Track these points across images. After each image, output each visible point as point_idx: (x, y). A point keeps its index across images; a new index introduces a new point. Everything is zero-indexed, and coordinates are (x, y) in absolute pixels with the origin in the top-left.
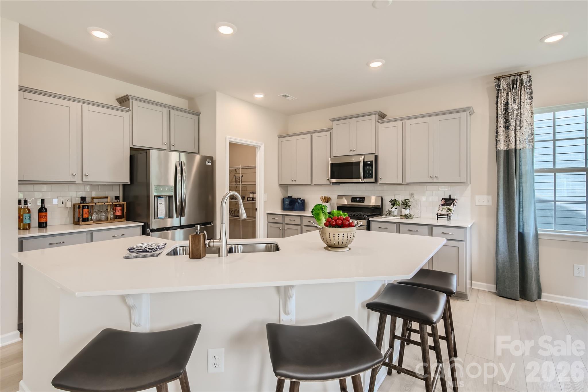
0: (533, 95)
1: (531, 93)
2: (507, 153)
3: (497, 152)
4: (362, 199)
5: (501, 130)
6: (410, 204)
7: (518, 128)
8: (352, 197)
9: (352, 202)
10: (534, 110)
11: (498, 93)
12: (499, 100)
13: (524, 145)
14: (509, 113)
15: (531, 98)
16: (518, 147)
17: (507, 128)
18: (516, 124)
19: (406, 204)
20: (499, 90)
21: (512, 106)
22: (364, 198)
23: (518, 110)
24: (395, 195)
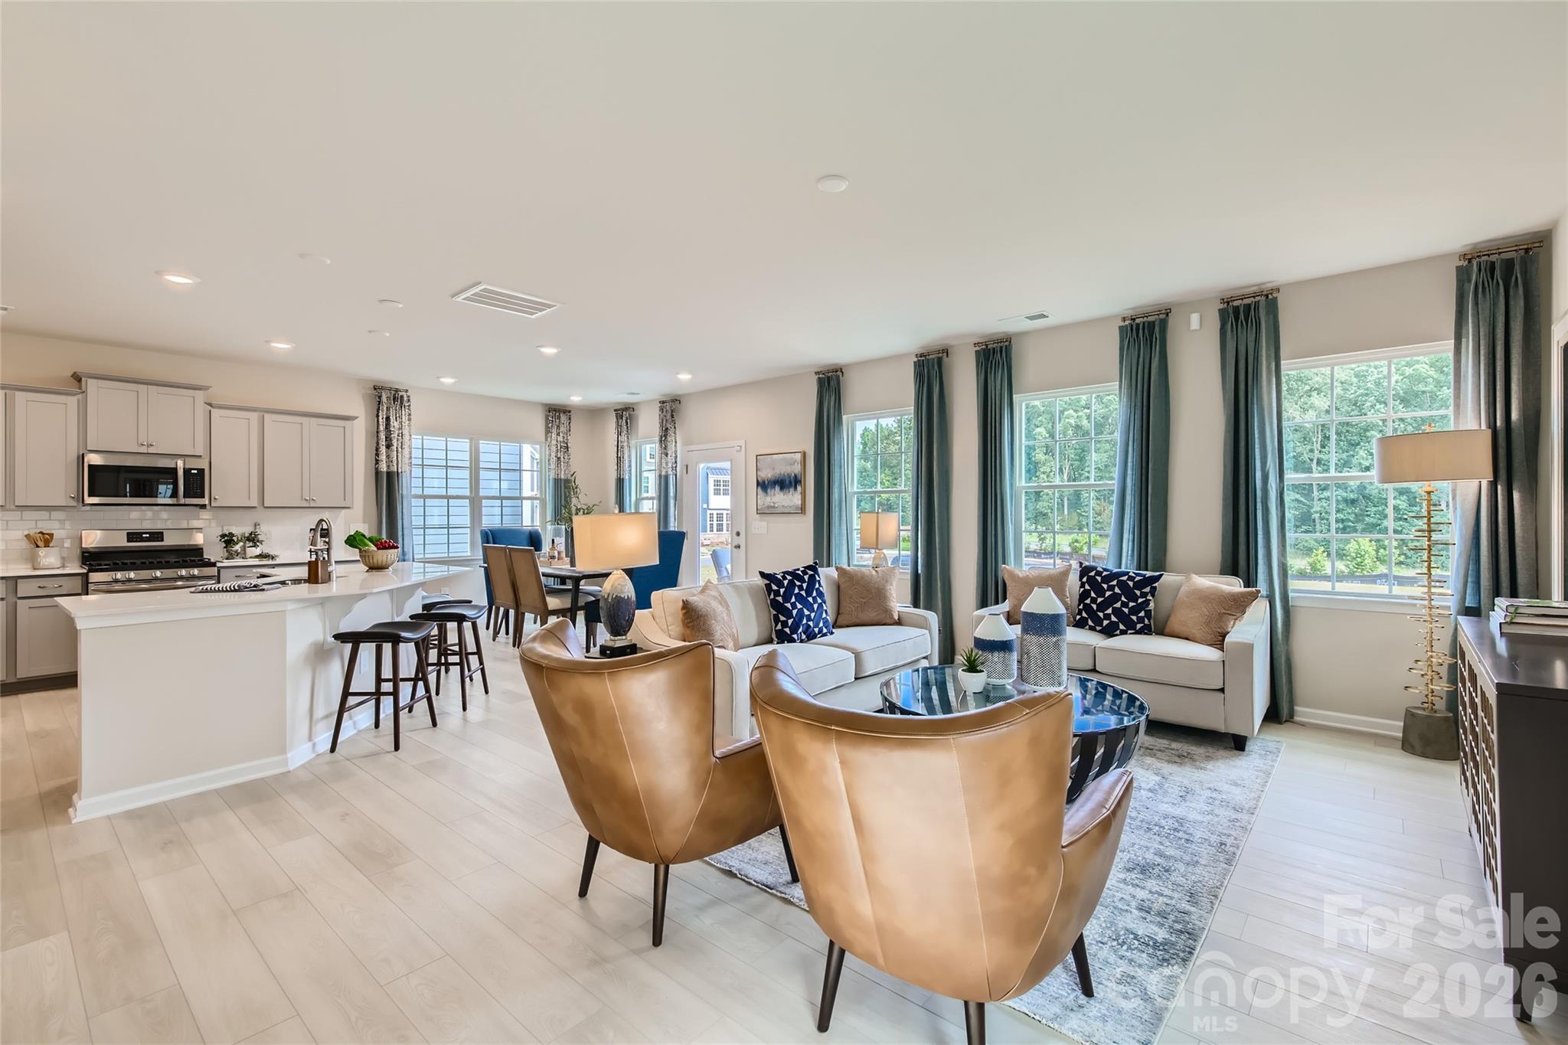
0: (412, 417)
1: (410, 415)
2: (389, 474)
3: (377, 473)
4: (158, 536)
5: (383, 449)
6: (260, 538)
7: (400, 449)
8: (128, 533)
9: (128, 541)
10: (412, 432)
11: (379, 404)
12: (380, 414)
13: (404, 468)
14: (391, 431)
15: (409, 420)
16: (400, 471)
17: (389, 446)
18: (398, 444)
19: (253, 539)
20: (379, 402)
21: (395, 424)
22: (162, 533)
23: (399, 429)
24: (222, 527)
